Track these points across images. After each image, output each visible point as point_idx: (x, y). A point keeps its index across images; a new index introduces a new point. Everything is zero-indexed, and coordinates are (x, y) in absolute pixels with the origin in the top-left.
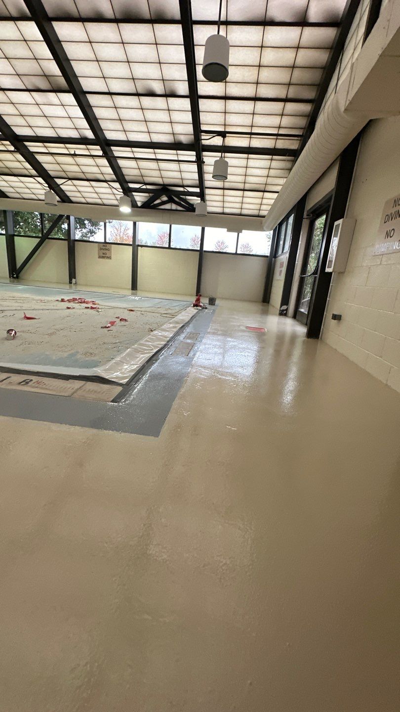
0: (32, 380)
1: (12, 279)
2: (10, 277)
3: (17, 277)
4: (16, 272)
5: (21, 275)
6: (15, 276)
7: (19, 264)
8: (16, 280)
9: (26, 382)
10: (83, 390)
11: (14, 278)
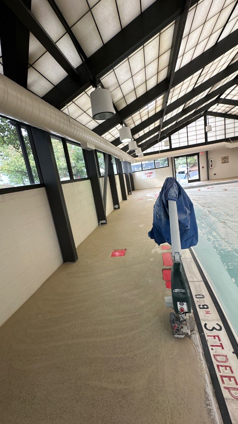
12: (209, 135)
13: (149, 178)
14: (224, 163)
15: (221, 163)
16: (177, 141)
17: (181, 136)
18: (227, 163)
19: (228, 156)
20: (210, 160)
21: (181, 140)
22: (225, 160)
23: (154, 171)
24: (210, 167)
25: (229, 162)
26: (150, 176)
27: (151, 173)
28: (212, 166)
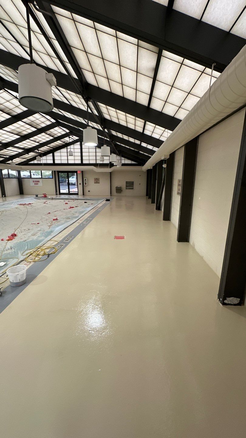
12: (84, 158)
13: (36, 185)
14: (97, 183)
15: (94, 183)
16: (59, 158)
17: (62, 154)
18: (98, 184)
19: (99, 178)
20: (84, 179)
21: (63, 158)
22: (97, 181)
23: (40, 180)
24: (85, 185)
25: (100, 182)
26: (37, 184)
27: (39, 181)
28: (86, 184)
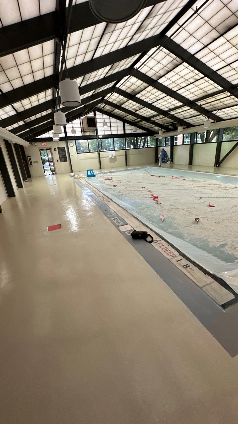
0: (189, 266)
1: (215, 168)
2: (215, 167)
3: (219, 166)
4: (218, 163)
5: (221, 165)
6: (217, 166)
7: (221, 158)
8: (217, 168)
9: (186, 266)
10: (209, 286)
11: (216, 166)
